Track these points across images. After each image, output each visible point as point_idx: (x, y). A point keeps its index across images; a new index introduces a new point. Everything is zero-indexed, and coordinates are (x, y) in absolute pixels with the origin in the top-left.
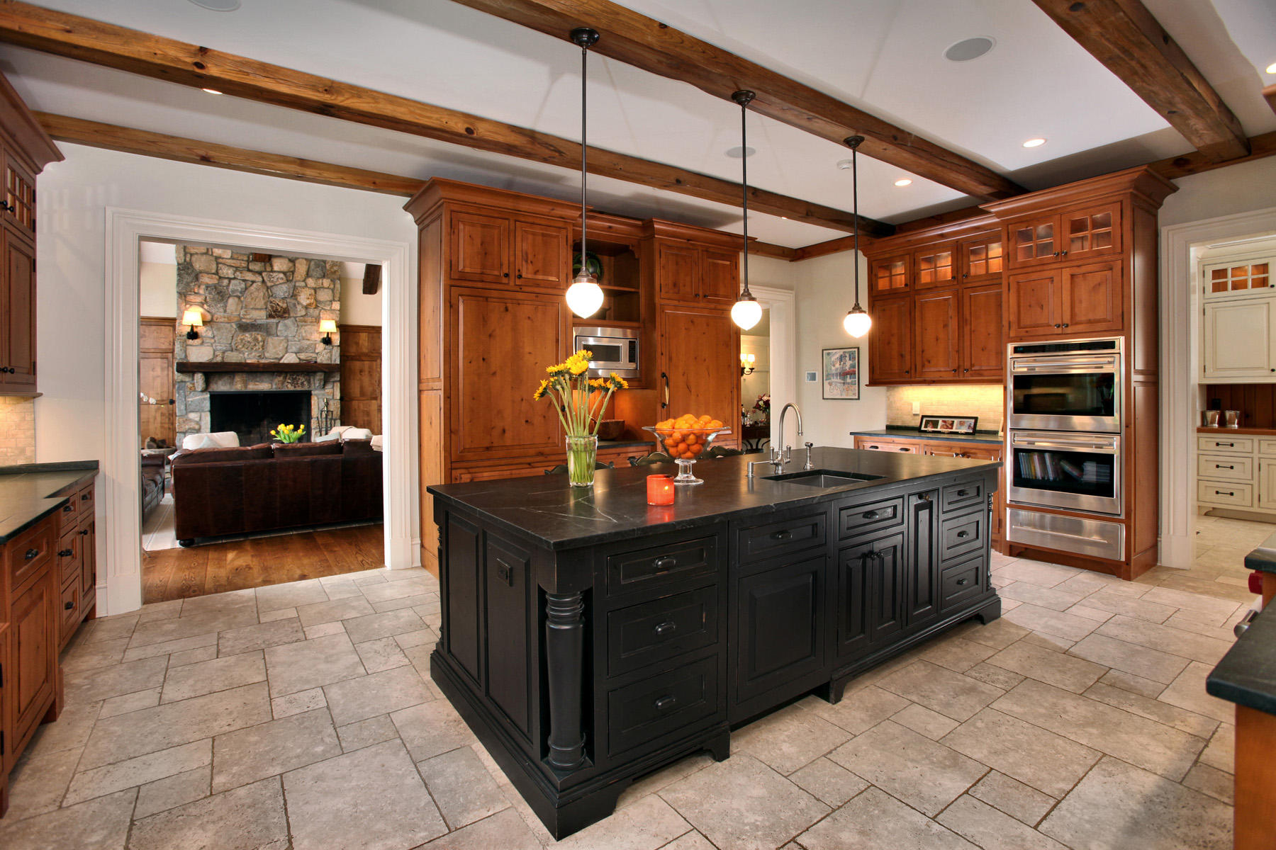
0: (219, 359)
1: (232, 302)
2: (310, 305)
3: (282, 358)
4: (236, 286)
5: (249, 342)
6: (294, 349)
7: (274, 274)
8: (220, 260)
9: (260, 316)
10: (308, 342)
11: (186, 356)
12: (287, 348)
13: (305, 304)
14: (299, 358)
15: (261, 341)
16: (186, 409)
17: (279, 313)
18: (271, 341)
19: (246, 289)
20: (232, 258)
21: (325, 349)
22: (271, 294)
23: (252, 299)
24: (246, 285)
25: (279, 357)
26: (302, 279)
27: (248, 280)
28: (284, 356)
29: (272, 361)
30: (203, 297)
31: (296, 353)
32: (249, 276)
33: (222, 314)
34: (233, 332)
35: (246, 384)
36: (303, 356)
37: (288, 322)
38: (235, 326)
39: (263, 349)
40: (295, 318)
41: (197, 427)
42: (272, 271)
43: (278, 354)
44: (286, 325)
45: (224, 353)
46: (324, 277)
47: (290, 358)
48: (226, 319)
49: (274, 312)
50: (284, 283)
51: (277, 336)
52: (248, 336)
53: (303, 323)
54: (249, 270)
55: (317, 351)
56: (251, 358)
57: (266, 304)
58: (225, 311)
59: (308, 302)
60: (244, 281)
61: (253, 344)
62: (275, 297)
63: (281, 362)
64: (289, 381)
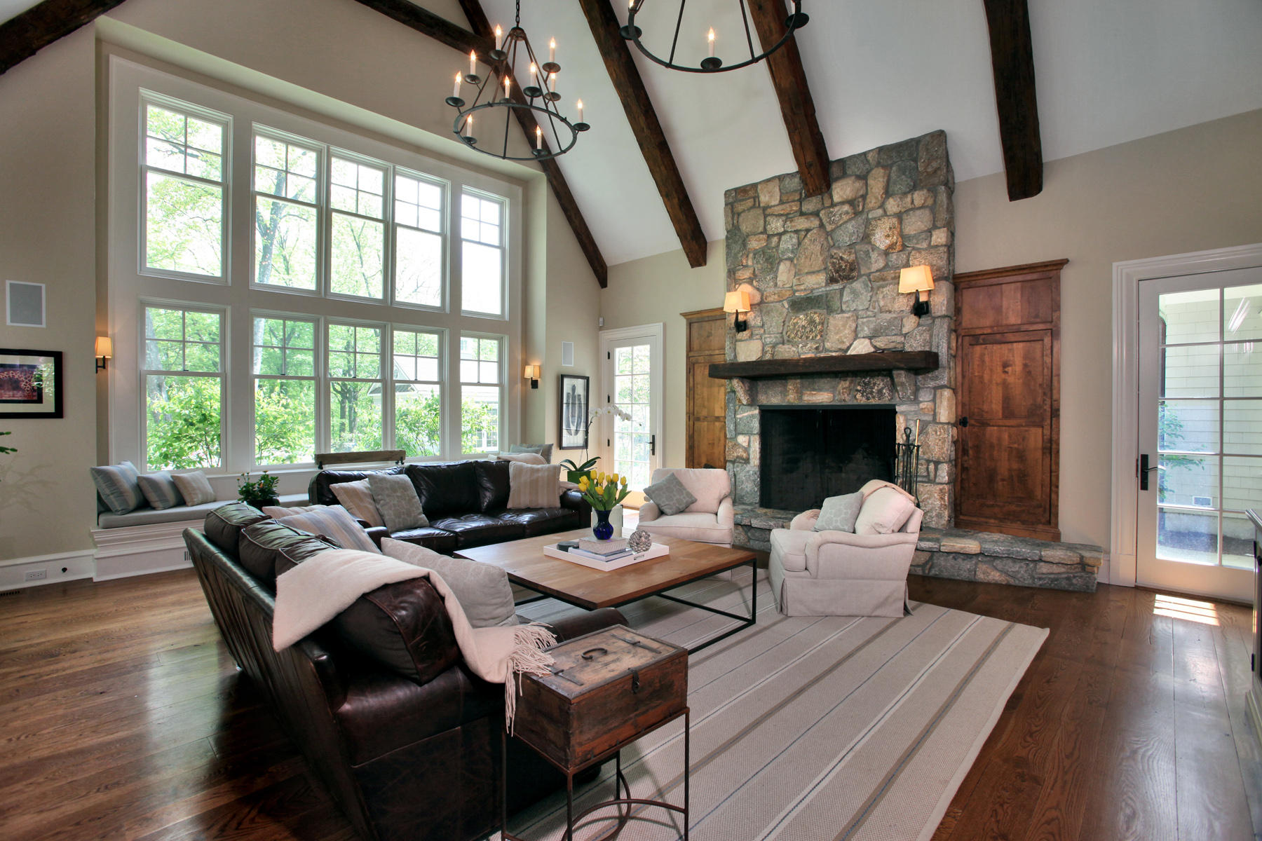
0: (768, 357)
1: (783, 267)
2: (892, 246)
3: (848, 348)
4: (788, 243)
5: (803, 326)
6: (866, 331)
7: (836, 209)
8: (769, 211)
9: (816, 282)
10: (888, 316)
11: (735, 356)
12: (855, 330)
13: (883, 247)
14: (875, 347)
15: (819, 323)
16: (736, 430)
17: (843, 273)
18: (836, 321)
19: (799, 244)
20: (781, 202)
21: (919, 325)
22: (832, 244)
23: (806, 258)
24: (798, 238)
25: (844, 347)
26: (878, 204)
27: (800, 230)
28: (851, 345)
29: (834, 354)
30: (751, 271)
31: (870, 338)
32: (802, 223)
33: (773, 289)
34: (785, 315)
35: (800, 393)
36: (881, 343)
37: (857, 285)
38: (786, 306)
39: (821, 336)
40: (868, 275)
41: (745, 455)
42: (833, 205)
43: (843, 342)
44: (854, 292)
45: (774, 347)
46: (914, 188)
47: (861, 347)
48: (776, 297)
49: (837, 272)
50: (850, 220)
51: (842, 312)
52: (802, 319)
53: (881, 283)
54: (802, 214)
55: (905, 330)
56: (804, 351)
57: (824, 261)
58: (776, 285)
59: (888, 242)
60: (797, 232)
61: (808, 330)
62: (839, 248)
63: (849, 353)
64: (859, 388)
